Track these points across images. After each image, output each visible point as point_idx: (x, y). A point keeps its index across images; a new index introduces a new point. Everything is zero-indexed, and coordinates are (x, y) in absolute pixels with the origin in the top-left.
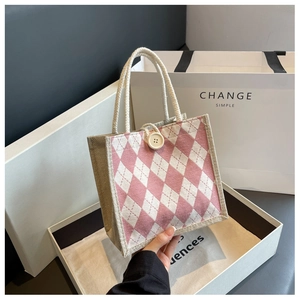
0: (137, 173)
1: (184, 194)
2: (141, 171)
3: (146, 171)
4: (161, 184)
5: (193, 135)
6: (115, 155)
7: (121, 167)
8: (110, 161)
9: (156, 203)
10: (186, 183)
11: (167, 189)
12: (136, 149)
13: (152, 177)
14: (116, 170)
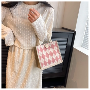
0: (43, 53)
1: (53, 57)
2: (44, 52)
3: (45, 52)
4: (49, 55)
5: (54, 45)
6: (38, 50)
7: (40, 52)
8: (37, 50)
9: (48, 59)
10: (54, 55)
11: (50, 56)
12: (43, 48)
13: (47, 54)
14: (39, 52)
